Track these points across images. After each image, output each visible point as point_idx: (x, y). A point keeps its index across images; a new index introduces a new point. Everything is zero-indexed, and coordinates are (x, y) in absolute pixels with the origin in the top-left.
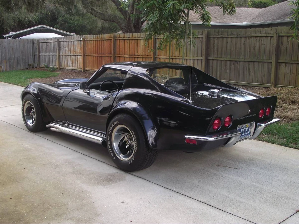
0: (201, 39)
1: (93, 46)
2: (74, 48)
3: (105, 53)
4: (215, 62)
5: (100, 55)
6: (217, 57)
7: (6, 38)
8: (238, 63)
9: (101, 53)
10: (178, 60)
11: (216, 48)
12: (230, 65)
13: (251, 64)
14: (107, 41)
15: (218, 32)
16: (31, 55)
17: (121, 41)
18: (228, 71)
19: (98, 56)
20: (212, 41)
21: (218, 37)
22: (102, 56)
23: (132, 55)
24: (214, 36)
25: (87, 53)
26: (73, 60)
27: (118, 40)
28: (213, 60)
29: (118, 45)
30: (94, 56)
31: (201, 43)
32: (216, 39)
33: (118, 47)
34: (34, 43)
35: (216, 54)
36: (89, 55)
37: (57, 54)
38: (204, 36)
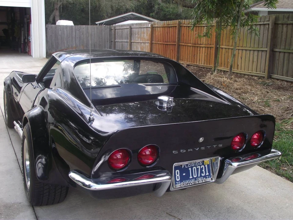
0: (267, 26)
1: (160, 33)
2: (144, 34)
3: (170, 41)
4: (282, 55)
5: (166, 43)
6: (285, 49)
7: (98, 25)
9: (166, 41)
10: (241, 50)
11: (284, 37)
14: (172, 28)
15: (288, 18)
16: (108, 42)
17: (185, 28)
19: (164, 44)
20: (280, 29)
21: (287, 24)
22: (167, 44)
23: (195, 44)
24: (282, 22)
25: (154, 41)
26: (142, 47)
27: (183, 27)
28: (280, 52)
29: (183, 32)
30: (160, 44)
31: (267, 31)
32: (285, 26)
33: (183, 35)
34: (111, 30)
35: (284, 45)
36: (156, 42)
37: (129, 41)
38: (270, 23)
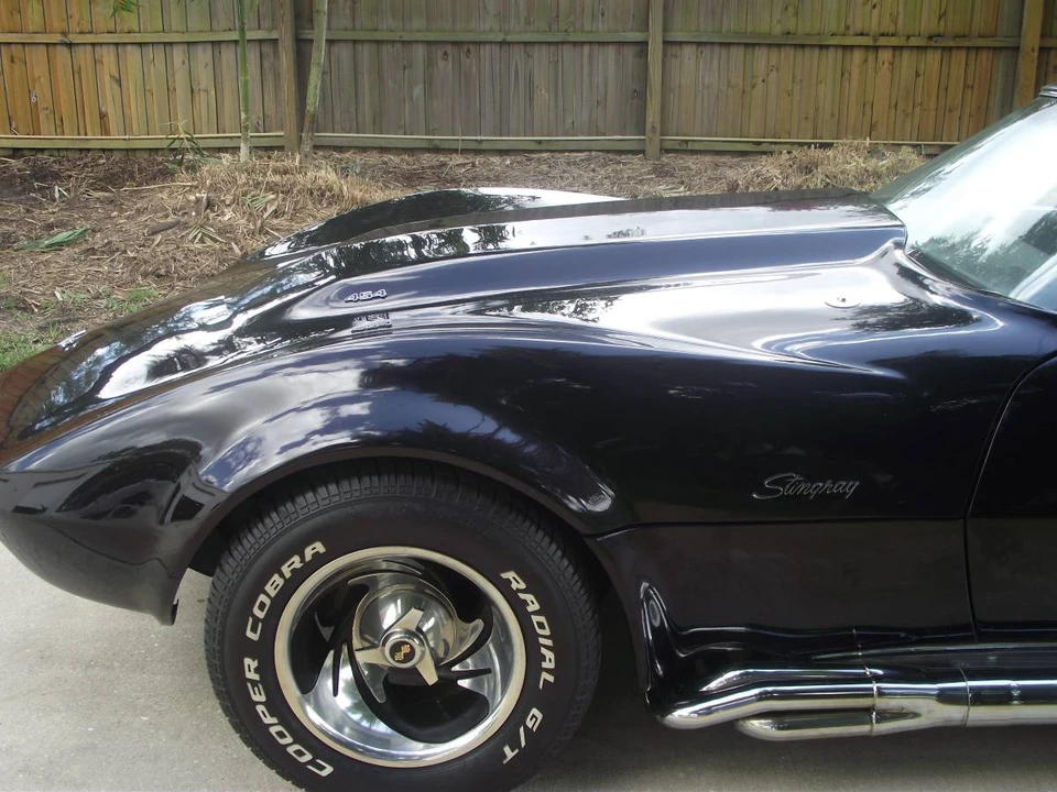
8: (469, 50)
12: (430, 63)
13: (541, 56)
18: (418, 91)
